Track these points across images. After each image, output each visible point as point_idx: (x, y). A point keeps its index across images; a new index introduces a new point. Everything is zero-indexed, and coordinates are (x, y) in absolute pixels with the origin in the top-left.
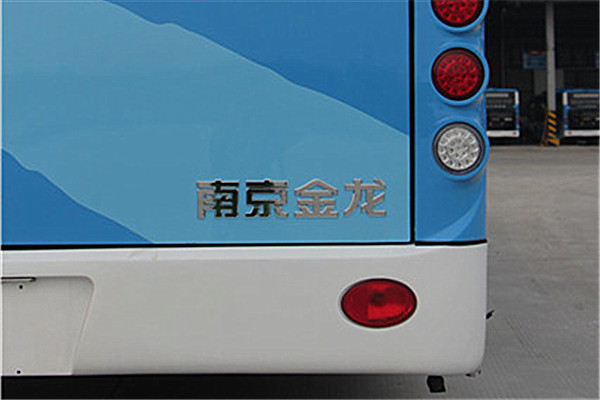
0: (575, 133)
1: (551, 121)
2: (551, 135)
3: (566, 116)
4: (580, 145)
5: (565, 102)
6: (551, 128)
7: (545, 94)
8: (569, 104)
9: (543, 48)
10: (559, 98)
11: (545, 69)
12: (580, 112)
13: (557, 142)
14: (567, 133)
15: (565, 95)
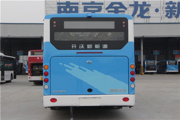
0: (148, 71)
1: (142, 68)
2: (142, 72)
3: (146, 67)
4: (149, 74)
5: (145, 64)
6: (142, 70)
7: (141, 61)
8: (146, 64)
9: (140, 49)
10: (144, 63)
11: (141, 55)
12: (149, 66)
13: (143, 74)
14: (146, 71)
15: (145, 62)
